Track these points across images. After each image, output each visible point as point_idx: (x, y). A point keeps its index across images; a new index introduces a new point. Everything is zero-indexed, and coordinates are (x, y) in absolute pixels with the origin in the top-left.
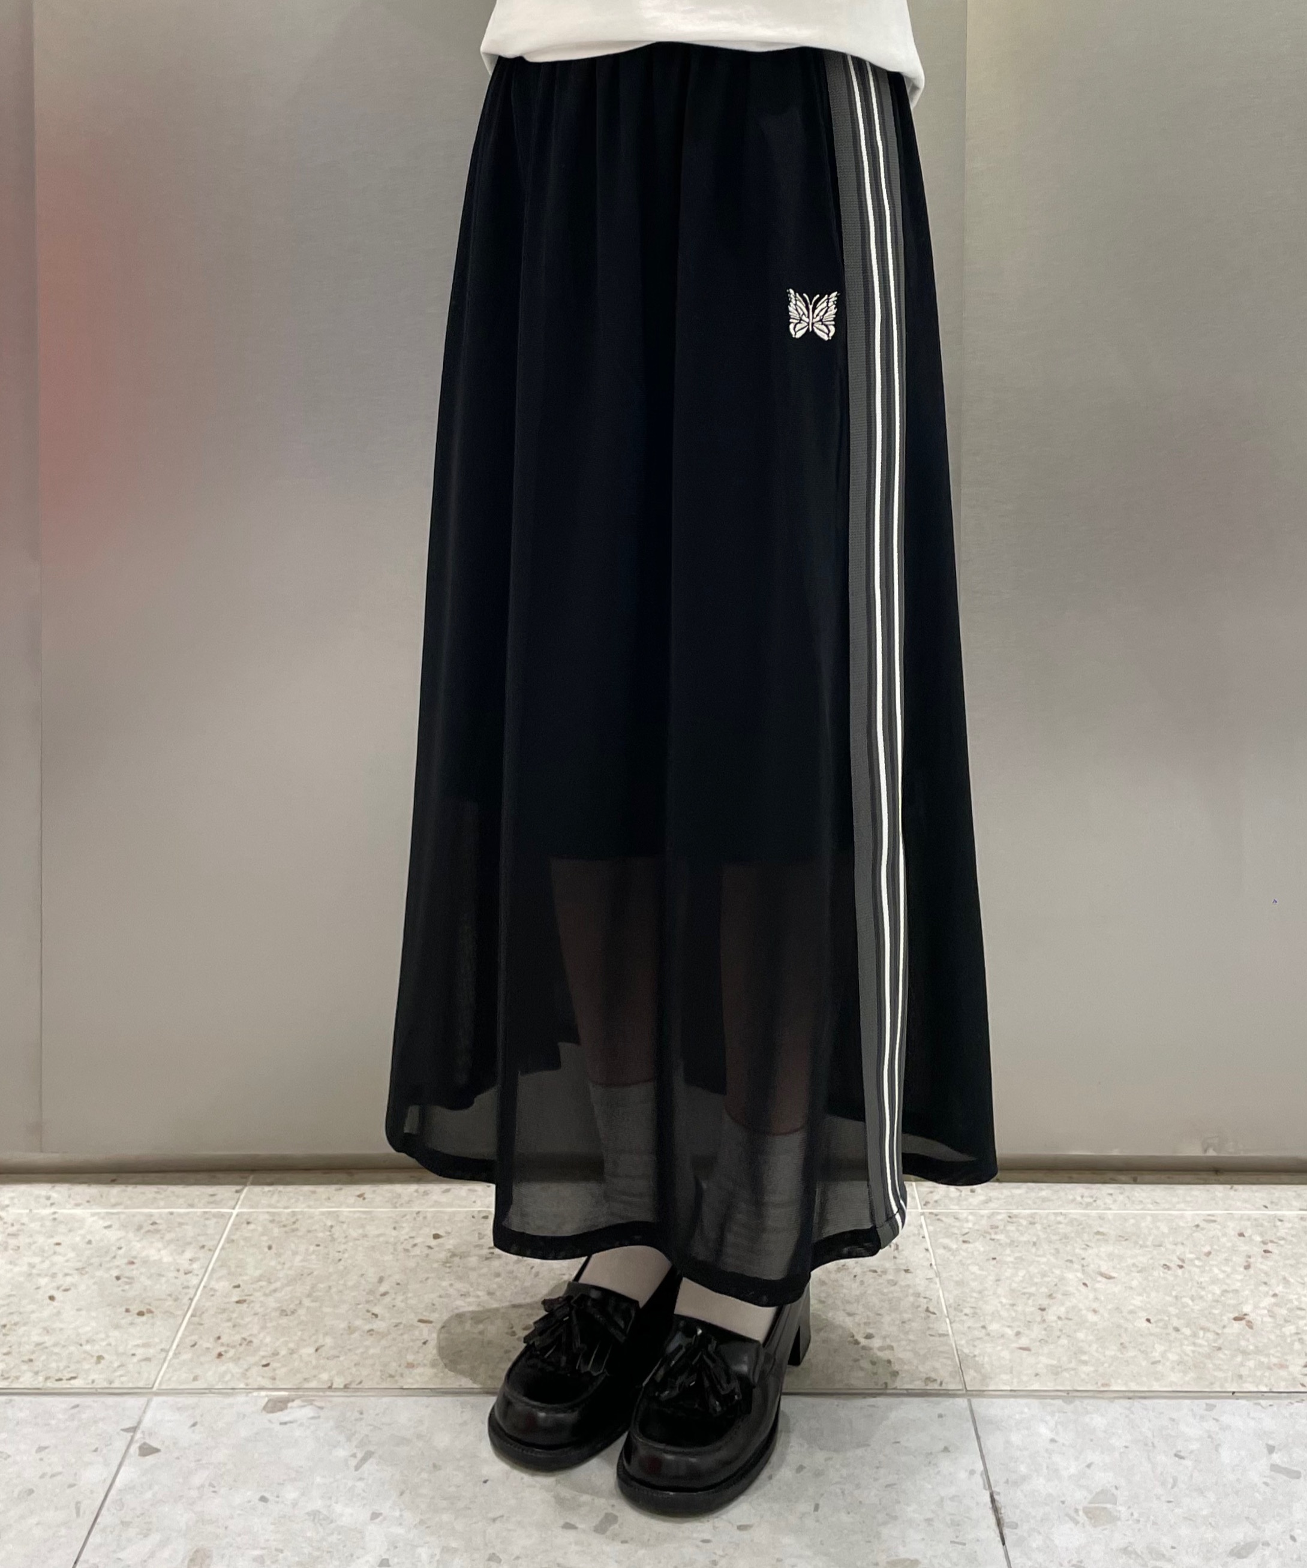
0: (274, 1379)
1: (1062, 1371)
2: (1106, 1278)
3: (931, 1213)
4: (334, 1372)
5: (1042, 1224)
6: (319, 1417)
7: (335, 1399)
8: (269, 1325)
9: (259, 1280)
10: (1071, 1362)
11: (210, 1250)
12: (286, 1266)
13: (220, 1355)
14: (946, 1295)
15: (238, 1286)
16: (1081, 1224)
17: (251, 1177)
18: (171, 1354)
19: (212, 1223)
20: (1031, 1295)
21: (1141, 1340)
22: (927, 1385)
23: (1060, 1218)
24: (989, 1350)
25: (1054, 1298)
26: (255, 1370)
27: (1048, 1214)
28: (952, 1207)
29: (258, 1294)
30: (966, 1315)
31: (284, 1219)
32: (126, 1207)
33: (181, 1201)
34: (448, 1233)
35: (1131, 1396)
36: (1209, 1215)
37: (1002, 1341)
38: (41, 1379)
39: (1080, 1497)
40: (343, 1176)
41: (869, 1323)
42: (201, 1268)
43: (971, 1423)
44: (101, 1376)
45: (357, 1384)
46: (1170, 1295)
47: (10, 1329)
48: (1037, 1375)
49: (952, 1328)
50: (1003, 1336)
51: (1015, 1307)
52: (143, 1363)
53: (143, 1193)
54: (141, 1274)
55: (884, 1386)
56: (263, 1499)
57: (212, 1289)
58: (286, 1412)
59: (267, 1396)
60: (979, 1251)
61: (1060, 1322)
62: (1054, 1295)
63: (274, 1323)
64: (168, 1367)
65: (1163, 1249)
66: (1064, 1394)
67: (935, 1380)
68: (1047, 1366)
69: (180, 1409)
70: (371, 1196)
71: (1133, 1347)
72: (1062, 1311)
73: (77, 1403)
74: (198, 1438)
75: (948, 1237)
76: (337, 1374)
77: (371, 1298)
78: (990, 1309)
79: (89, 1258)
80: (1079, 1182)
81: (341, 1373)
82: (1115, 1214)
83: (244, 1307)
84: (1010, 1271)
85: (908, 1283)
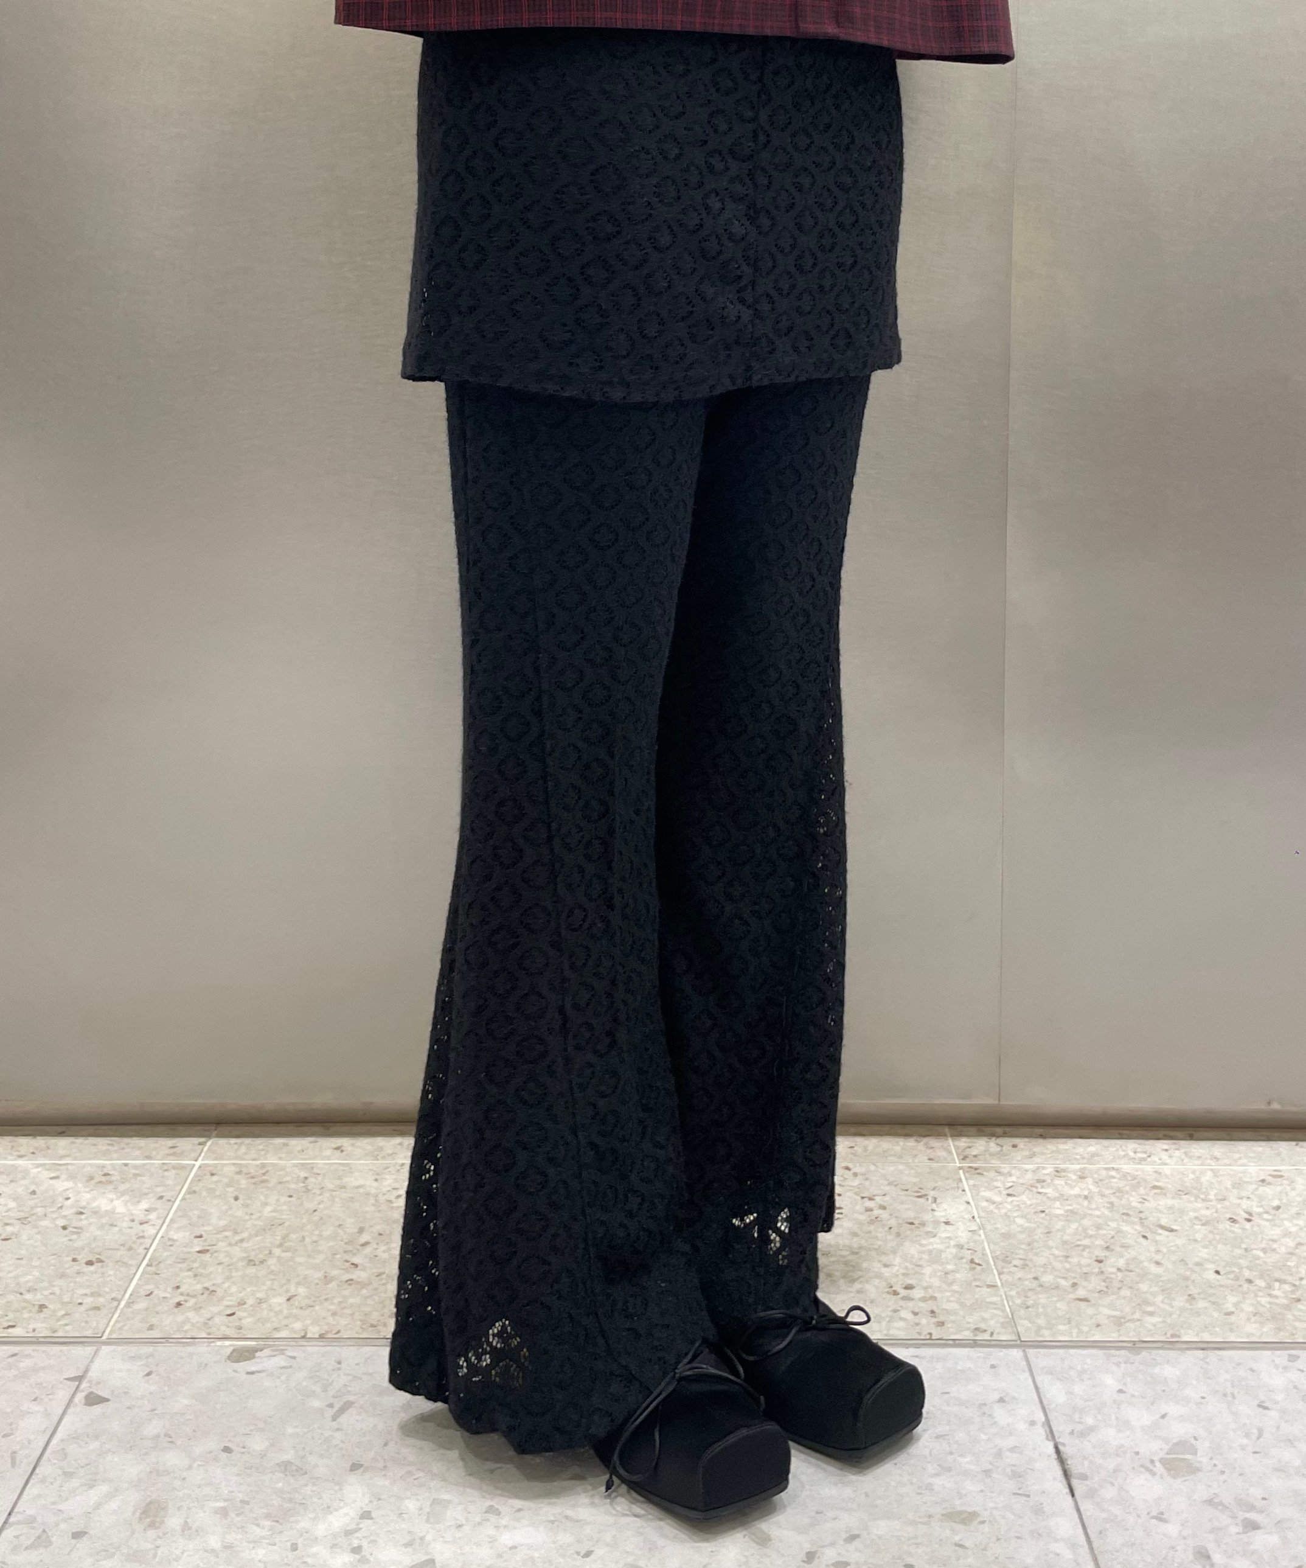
0: (240, 1328)
1: (1125, 1322)
2: (1166, 1230)
3: (971, 1167)
4: (308, 1322)
5: (1094, 1179)
6: (291, 1367)
7: (309, 1349)
8: (235, 1274)
9: (224, 1230)
10: (1135, 1312)
11: (169, 1201)
12: (253, 1217)
13: (179, 1304)
14: (992, 1247)
15: (201, 1236)
16: (1135, 1179)
17: (215, 1130)
18: (123, 1304)
19: (170, 1174)
20: (1086, 1247)
21: (1211, 1291)
22: (977, 1335)
23: (1113, 1173)
24: (1043, 1301)
25: (1112, 1250)
26: (217, 1320)
27: (1099, 1169)
29: (221, 1244)
30: (1015, 1266)
31: (252, 1171)
32: (75, 1159)
33: (137, 1153)
35: (1205, 1346)
36: (1275, 1171)
37: (1057, 1292)
39: (1155, 1448)
40: (318, 1129)
41: (908, 1274)
42: (158, 1218)
43: (1027, 1374)
44: (43, 1325)
45: (335, 1334)
46: (1240, 1247)
48: (1098, 1326)
49: (1001, 1280)
50: (1057, 1287)
51: (1069, 1260)
52: (90, 1312)
53: (94, 1145)
54: (90, 1224)
55: (928, 1337)
56: (227, 1450)
57: (169, 1239)
58: (255, 1360)
59: (231, 1345)
60: (1026, 1203)
61: (1119, 1274)
62: (1112, 1247)
63: (240, 1273)
64: (120, 1316)
65: (1227, 1203)
66: (1130, 1345)
67: (985, 1331)
68: (1109, 1317)
69: (132, 1358)
70: (350, 1148)
71: (1202, 1299)
72: (1121, 1263)
73: (16, 1352)
74: (153, 1388)
75: (991, 1190)
76: (312, 1324)
77: (350, 1248)
78: (1041, 1260)
79: (32, 1208)
80: (1129, 1138)
81: (316, 1322)
82: (1173, 1170)
83: (207, 1257)
84: (1061, 1224)
85: (949, 1235)
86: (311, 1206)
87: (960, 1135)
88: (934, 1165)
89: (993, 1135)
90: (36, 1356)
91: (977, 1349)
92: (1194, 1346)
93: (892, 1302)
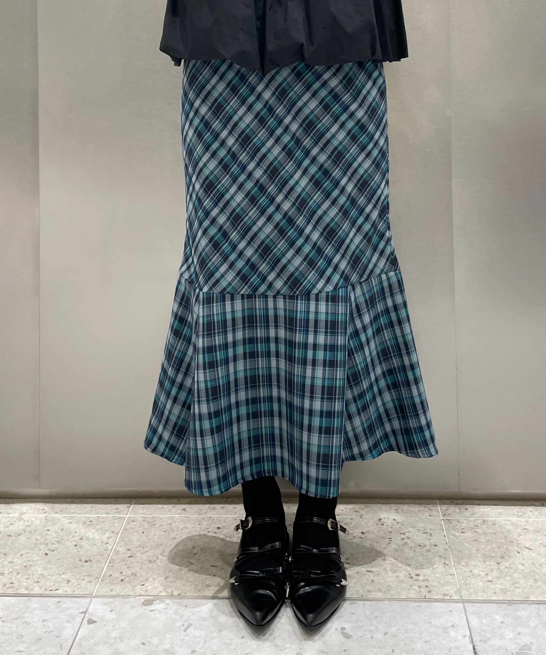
0: (147, 591)
1: (506, 592)
2: (528, 549)
3: (447, 519)
4: (173, 588)
5: (499, 525)
6: (167, 608)
7: (174, 600)
8: (144, 567)
9: (139, 547)
10: (511, 587)
11: (116, 533)
12: (151, 541)
13: (122, 580)
14: (453, 556)
15: (130, 550)
16: (517, 525)
17: (134, 501)
18: (100, 580)
19: (116, 521)
20: (493, 556)
22: (444, 597)
23: (507, 522)
24: (473, 582)
26: (138, 587)
27: (502, 520)
28: (456, 517)
29: (138, 553)
30: (462, 566)
31: (149, 520)
32: (78, 514)
33: (103, 511)
34: (224, 527)
37: (478, 578)
38: (43, 590)
39: (514, 648)
40: (175, 501)
41: (417, 569)
42: (113, 541)
43: (464, 614)
44: (70, 589)
45: (184, 594)
47: (28, 568)
48: (495, 593)
49: (456, 572)
50: (479, 575)
51: (485, 563)
52: (88, 584)
53: (85, 508)
54: (86, 544)
55: (424, 598)
56: (143, 644)
57: (117, 551)
58: (153, 605)
59: (143, 598)
60: (469, 536)
61: (506, 569)
62: (504, 557)
63: (146, 566)
64: (99, 585)
66: (508, 602)
67: (448, 595)
68: (500, 589)
69: (105, 604)
70: (189, 509)
71: (541, 581)
72: (507, 564)
73: (59, 601)
74: (114, 617)
75: (454, 530)
76: (175, 589)
77: (190, 556)
78: (474, 563)
79: (62, 537)
80: (516, 505)
81: (177, 589)
82: (533, 521)
83: (132, 559)
84: (483, 546)
85: (436, 551)
86: (173, 536)
87: (444, 504)
88: (431, 518)
89: (457, 504)
90: (68, 603)
91: (445, 603)
92: (534, 602)
93: (410, 581)
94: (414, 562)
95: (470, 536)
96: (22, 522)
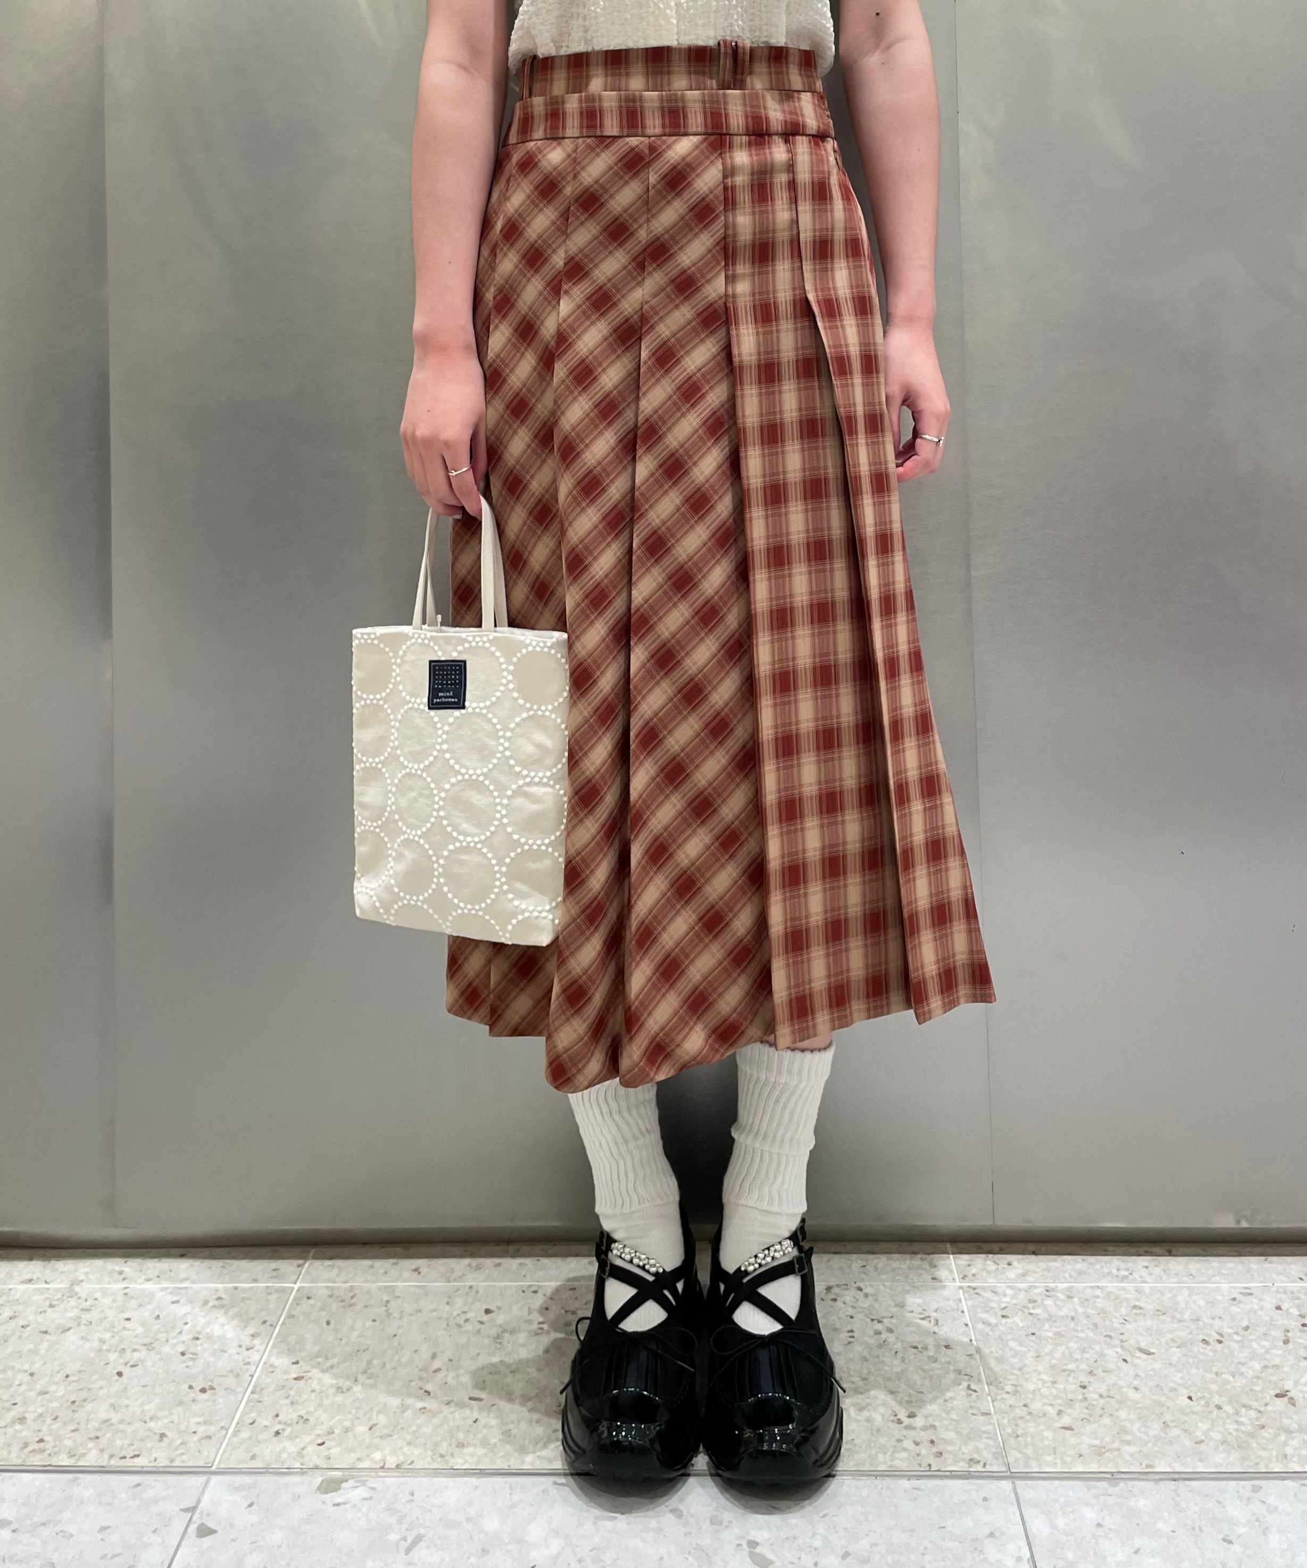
0: (329, 1458)
1: (1105, 1452)
2: (1144, 1353)
3: (969, 1287)
4: (387, 1452)
5: (1080, 1298)
6: (371, 1499)
7: (387, 1480)
8: (325, 1402)
9: (317, 1357)
10: (1114, 1441)
11: (272, 1325)
12: (343, 1342)
13: (277, 1433)
14: (988, 1371)
15: (297, 1363)
16: (1117, 1298)
17: (313, 1251)
18: (230, 1432)
19: (273, 1297)
20: (1071, 1371)
21: (1183, 1418)
22: (970, 1467)
23: (1098, 1292)
24: (1032, 1430)
25: (1095, 1375)
26: (310, 1449)
27: (1085, 1288)
29: (314, 1371)
30: (1007, 1393)
31: (342, 1294)
32: (194, 1282)
33: (246, 1275)
34: (500, 1308)
35: (1175, 1477)
36: (1244, 1288)
37: (1043, 1420)
38: (106, 1456)
40: (400, 1250)
41: (911, 1402)
42: (261, 1343)
43: (1015, 1508)
44: (163, 1455)
45: (409, 1465)
46: (1210, 1371)
47: (78, 1406)
48: (1081, 1456)
49: (994, 1406)
50: (1044, 1415)
51: (1056, 1386)
52: (203, 1442)
53: (210, 1267)
54: (205, 1350)
55: (927, 1468)
57: (272, 1366)
58: (342, 1491)
59: (321, 1476)
60: (1018, 1325)
61: (1102, 1401)
62: (1095, 1372)
63: (329, 1401)
64: (227, 1446)
65: (1201, 1323)
66: (1109, 1476)
67: (978, 1461)
68: (1091, 1446)
69: (236, 1489)
70: (426, 1270)
71: (1176, 1426)
72: (1103, 1389)
73: (139, 1483)
74: (254, 1519)
75: (987, 1312)
76: (390, 1453)
77: (424, 1375)
78: (1031, 1387)
79: (156, 1333)
80: (1114, 1254)
81: (393, 1452)
82: (1151, 1288)
83: (301, 1383)
84: (1049, 1347)
85: (948, 1359)
86: (392, 1331)
87: (961, 1252)
88: (937, 1285)
89: (990, 1252)
90: (155, 1486)
91: (971, 1481)
92: (1166, 1476)
93: (897, 1431)
94: (903, 1386)
95: (1021, 1325)
96: (73, 1302)
